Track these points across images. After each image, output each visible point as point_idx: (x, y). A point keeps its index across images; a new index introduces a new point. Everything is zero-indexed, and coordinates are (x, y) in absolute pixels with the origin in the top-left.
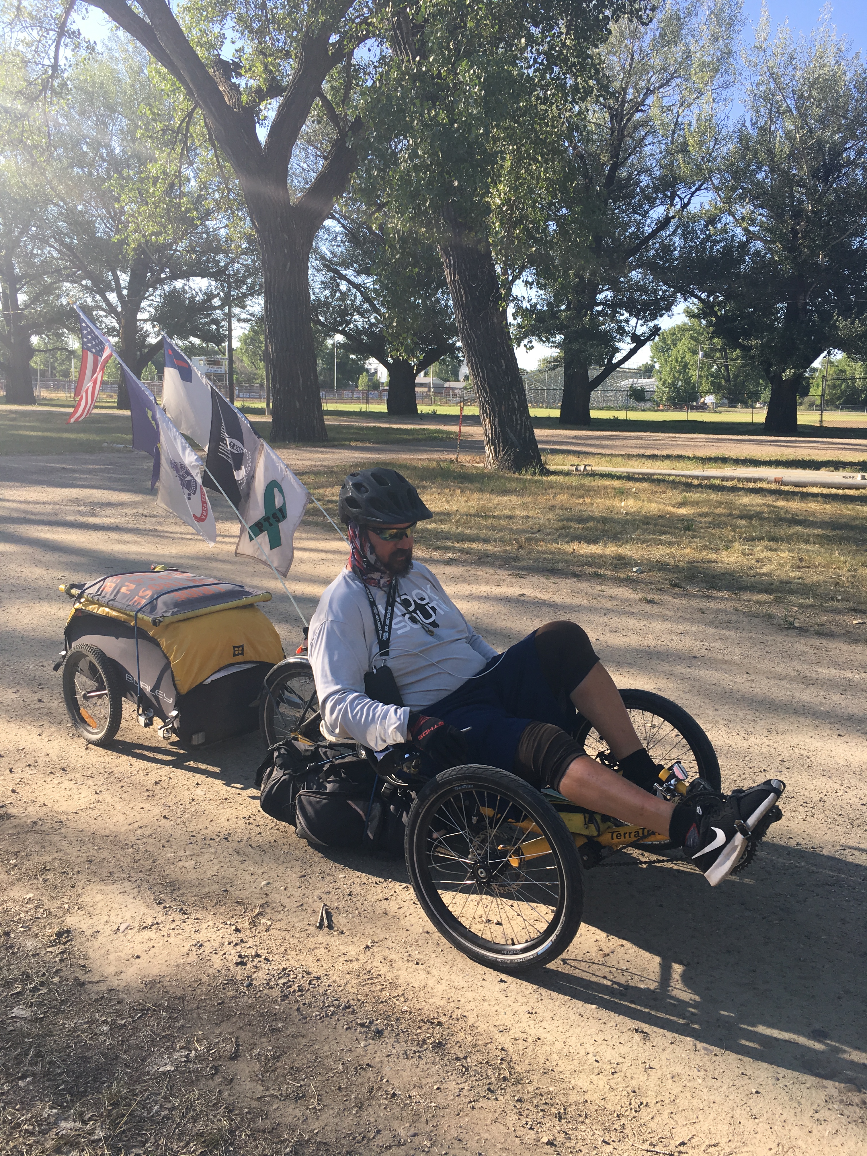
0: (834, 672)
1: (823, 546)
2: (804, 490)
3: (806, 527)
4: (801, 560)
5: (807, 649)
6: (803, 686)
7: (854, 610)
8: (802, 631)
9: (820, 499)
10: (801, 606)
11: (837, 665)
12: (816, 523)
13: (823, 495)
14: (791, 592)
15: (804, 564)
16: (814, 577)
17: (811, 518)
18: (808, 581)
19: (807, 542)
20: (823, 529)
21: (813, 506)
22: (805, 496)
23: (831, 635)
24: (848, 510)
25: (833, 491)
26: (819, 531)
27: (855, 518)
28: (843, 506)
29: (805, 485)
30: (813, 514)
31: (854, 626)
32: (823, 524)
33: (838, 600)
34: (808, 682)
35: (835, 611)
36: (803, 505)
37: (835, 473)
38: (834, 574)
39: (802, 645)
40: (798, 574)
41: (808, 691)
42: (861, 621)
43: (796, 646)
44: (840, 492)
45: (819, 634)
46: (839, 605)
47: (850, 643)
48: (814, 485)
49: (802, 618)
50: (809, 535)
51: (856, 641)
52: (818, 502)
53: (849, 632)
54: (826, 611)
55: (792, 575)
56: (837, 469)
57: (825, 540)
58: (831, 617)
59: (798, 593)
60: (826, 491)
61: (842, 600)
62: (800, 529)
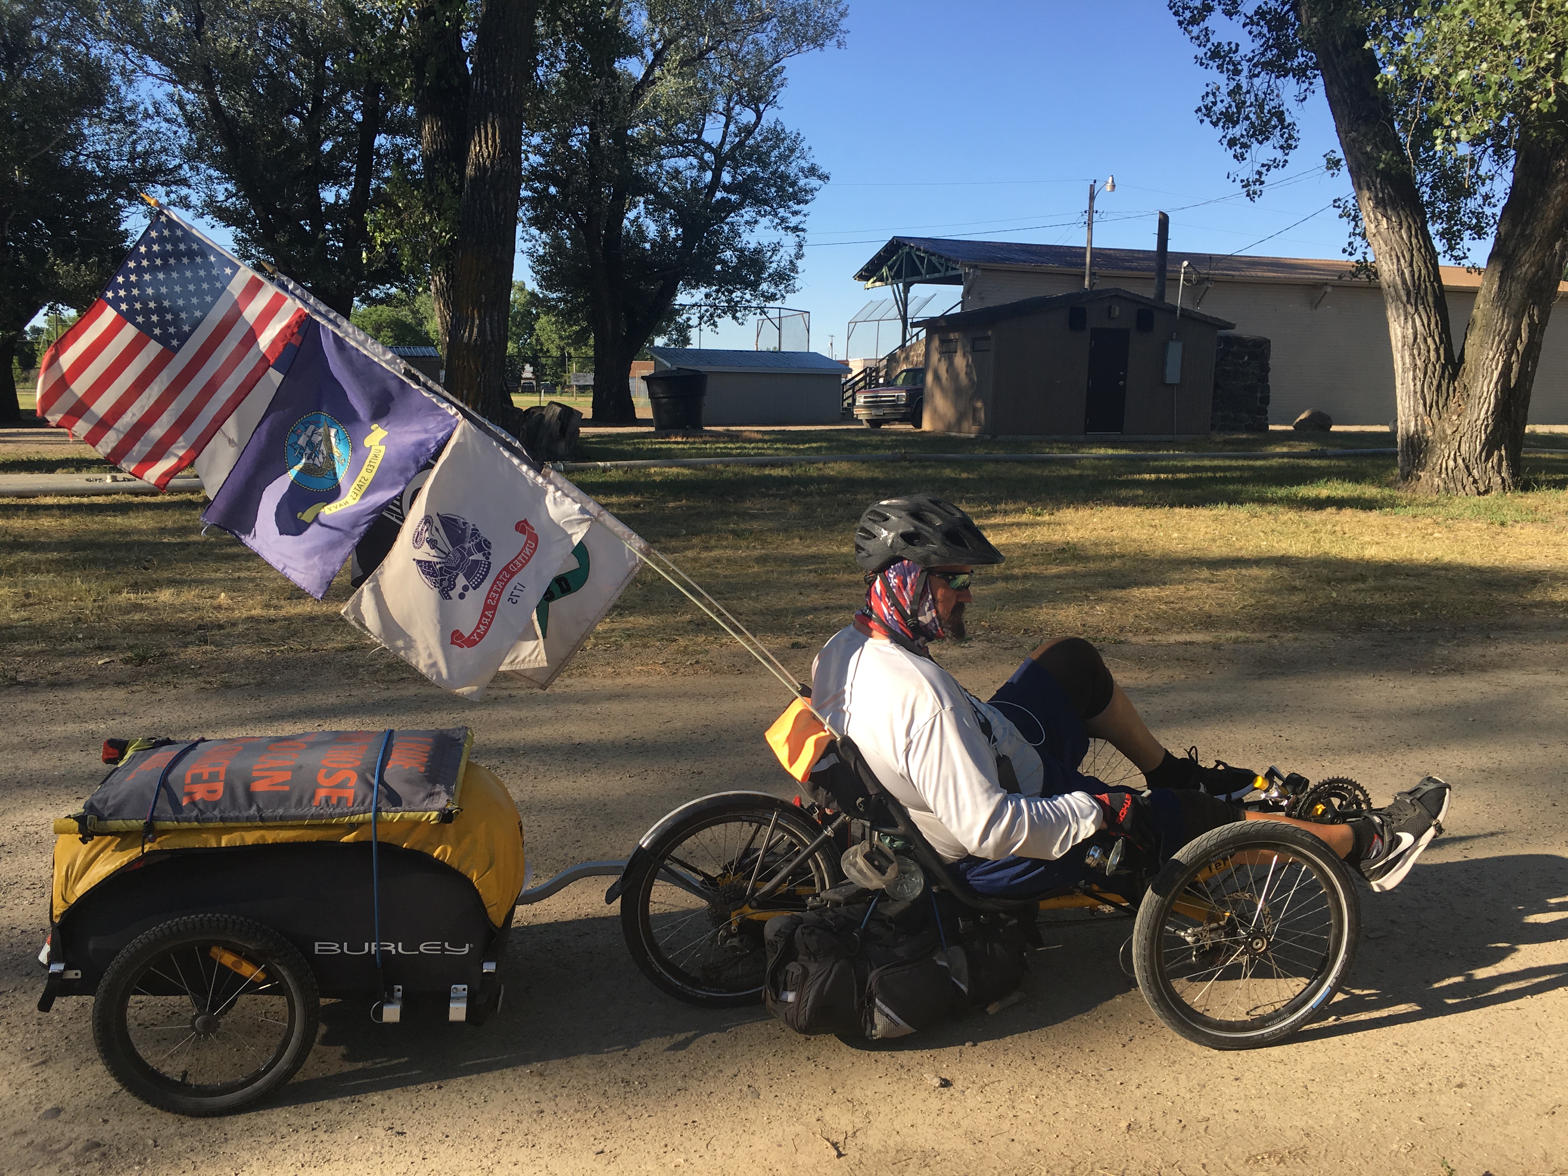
0: (73, 728)
1: (60, 574)
2: (33, 501)
3: (35, 551)
4: (28, 596)
5: (37, 707)
6: (31, 753)
7: (100, 648)
8: (30, 686)
9: (56, 512)
10: (27, 654)
11: (78, 718)
12: (49, 544)
13: (59, 507)
14: (13, 639)
15: (31, 601)
16: (45, 615)
17: (42, 539)
18: (38, 621)
19: (37, 571)
20: (59, 552)
21: (46, 522)
22: (34, 510)
23: (69, 684)
24: (94, 524)
25: (75, 500)
26: (56, 555)
27: (105, 533)
28: (88, 519)
29: (33, 494)
30: (46, 533)
31: (100, 668)
32: (59, 546)
33: (78, 640)
34: (36, 746)
35: (74, 653)
36: (32, 522)
37: (76, 475)
38: (76, 607)
39: (28, 704)
40: (24, 614)
41: (37, 756)
42: (107, 660)
43: (20, 706)
44: (85, 500)
45: (53, 685)
46: (79, 645)
47: (94, 689)
48: (46, 493)
49: (28, 669)
50: (39, 562)
51: (102, 686)
52: (52, 516)
53: (93, 676)
54: (61, 655)
55: (14, 616)
56: (79, 470)
57: (62, 567)
58: (68, 662)
59: (24, 639)
60: (64, 501)
61: (83, 639)
62: (26, 555)
